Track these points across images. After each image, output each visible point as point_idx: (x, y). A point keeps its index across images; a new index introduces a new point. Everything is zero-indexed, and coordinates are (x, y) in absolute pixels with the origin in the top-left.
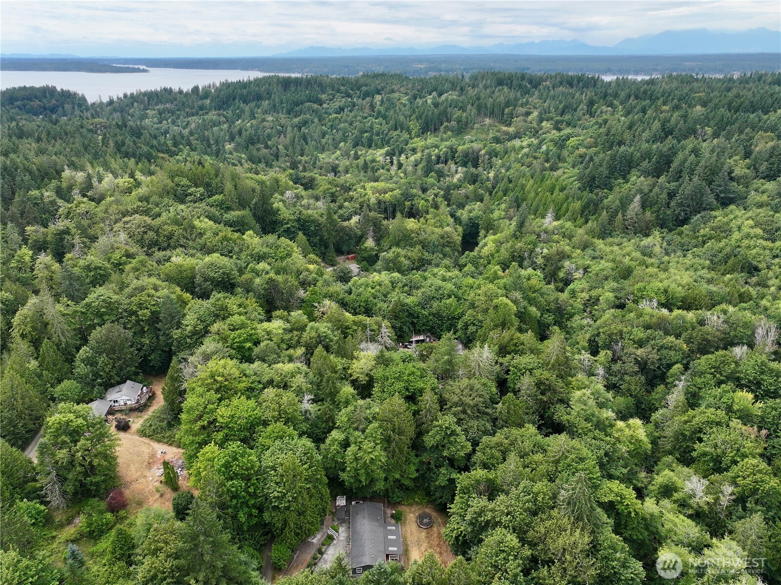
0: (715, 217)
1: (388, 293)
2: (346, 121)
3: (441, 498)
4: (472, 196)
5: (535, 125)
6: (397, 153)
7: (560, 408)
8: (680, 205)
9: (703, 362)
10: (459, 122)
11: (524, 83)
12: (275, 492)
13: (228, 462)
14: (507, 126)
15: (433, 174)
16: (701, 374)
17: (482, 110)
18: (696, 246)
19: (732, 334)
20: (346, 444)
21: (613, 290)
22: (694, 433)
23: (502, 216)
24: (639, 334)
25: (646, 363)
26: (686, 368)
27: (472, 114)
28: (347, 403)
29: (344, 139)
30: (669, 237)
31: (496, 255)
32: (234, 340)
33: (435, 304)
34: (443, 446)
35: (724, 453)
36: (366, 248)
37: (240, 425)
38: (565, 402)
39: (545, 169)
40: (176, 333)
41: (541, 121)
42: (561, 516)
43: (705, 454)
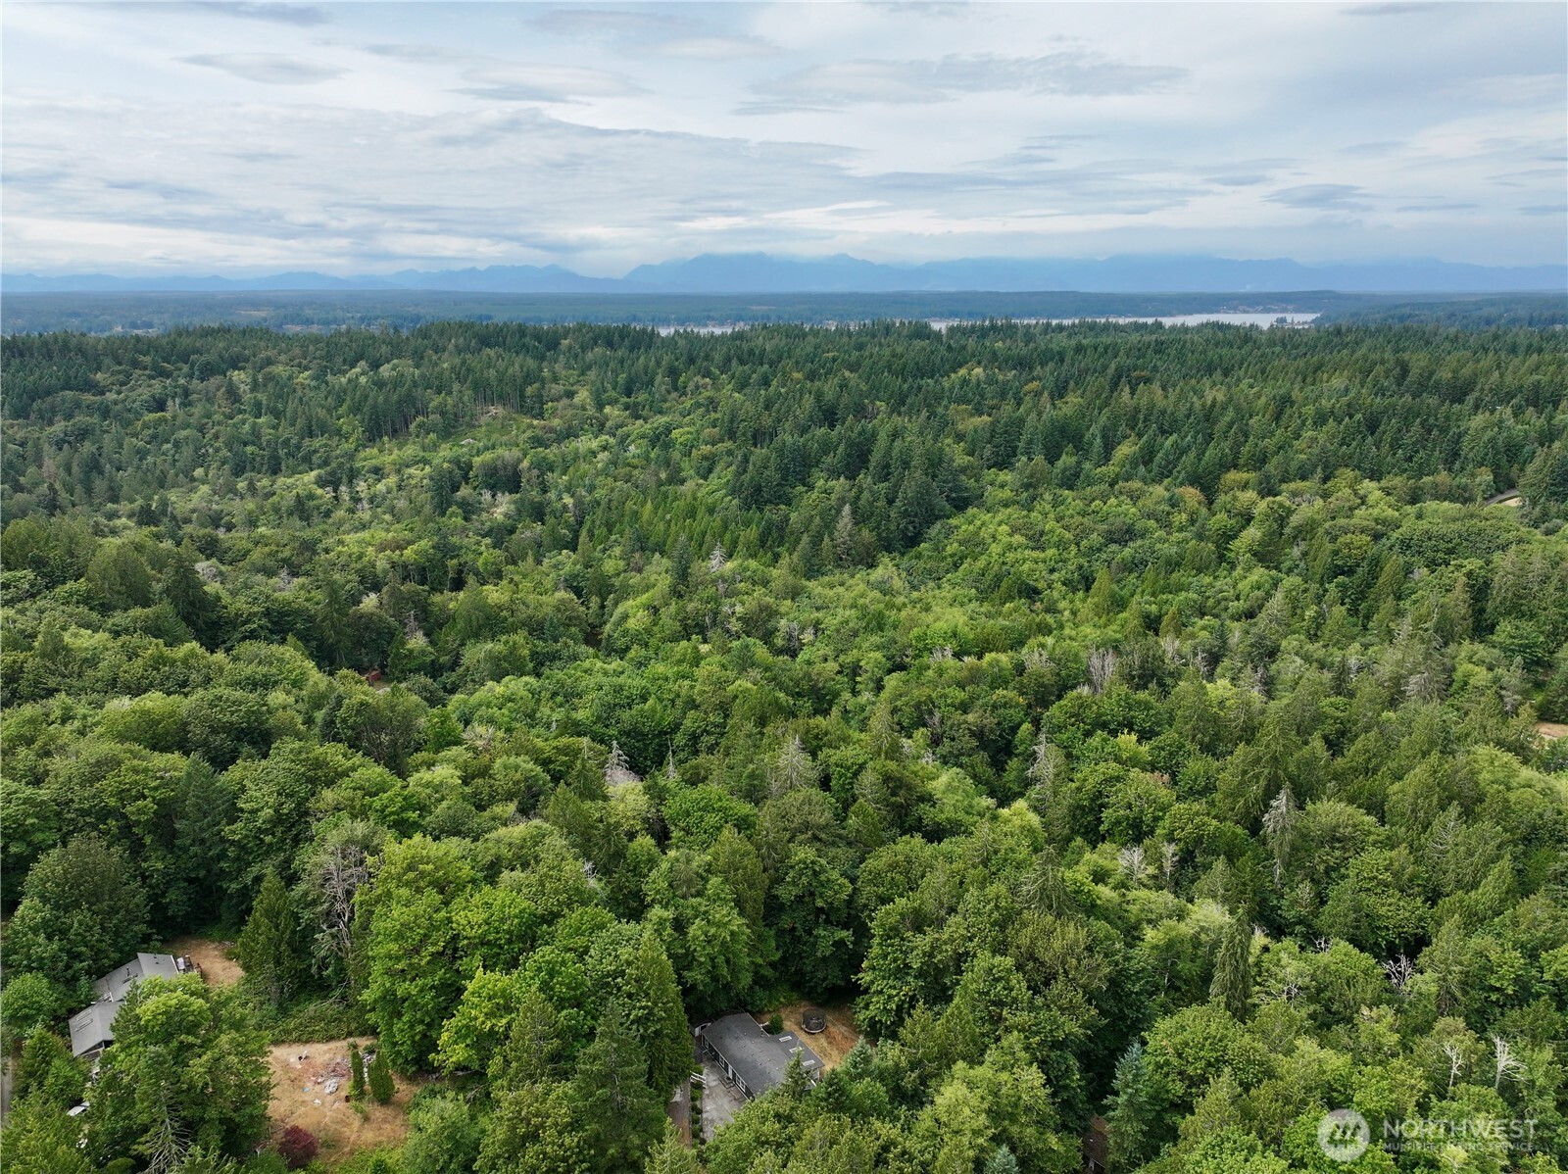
0: (956, 527)
1: (534, 711)
2: (187, 426)
3: (825, 979)
4: (547, 541)
5: (591, 411)
6: (345, 479)
7: (924, 808)
8: (905, 514)
9: (1055, 712)
10: (443, 414)
11: (527, 340)
12: (634, 1013)
13: (544, 983)
14: (534, 417)
15: (454, 508)
16: (1060, 728)
17: (485, 393)
18: (947, 572)
19: (1063, 673)
20: (680, 925)
21: (878, 648)
22: (1093, 800)
23: (621, 568)
24: (961, 695)
25: (982, 733)
26: (1036, 723)
27: (466, 398)
28: (652, 862)
29: (200, 460)
30: (905, 562)
31: (655, 629)
32: (383, 811)
33: (625, 715)
34: (812, 894)
35: (1142, 811)
36: (411, 651)
37: (509, 932)
38: (928, 798)
39: (660, 484)
40: (236, 831)
41: (600, 406)
42: (1037, 919)
43: (1118, 822)
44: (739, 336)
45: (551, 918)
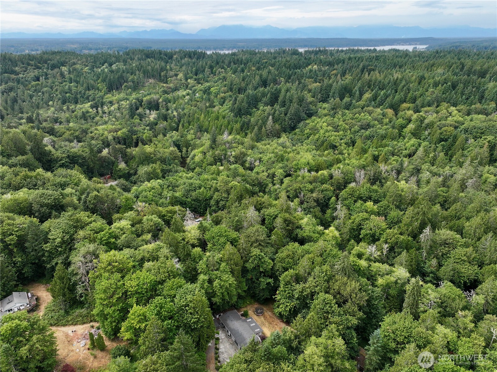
0: (308, 123)
1: (162, 193)
2: (47, 86)
3: (263, 296)
4: (168, 128)
5: (183, 81)
6: (100, 106)
7: (298, 230)
8: (291, 119)
9: (343, 193)
10: (133, 82)
11: (162, 56)
12: (193, 320)
13: (158, 311)
14: (164, 83)
15: (136, 116)
16: (345, 199)
17: (148, 74)
18: (305, 140)
19: (346, 178)
20: (210, 281)
21: (281, 168)
22: (358, 226)
23: (193, 138)
24: (310, 187)
25: (318, 200)
26: (337, 197)
27: (141, 77)
28: (201, 258)
29: (51, 99)
30: (291, 136)
31: (205, 160)
32: (101, 239)
33: (194, 194)
34: (259, 266)
35: (375, 231)
36: (120, 169)
37: (146, 289)
38: (300, 227)
39: (207, 107)
40: (47, 247)
41: (187, 79)
42: (341, 278)
43: (367, 235)
44: (234, 54)
45: (162, 282)
